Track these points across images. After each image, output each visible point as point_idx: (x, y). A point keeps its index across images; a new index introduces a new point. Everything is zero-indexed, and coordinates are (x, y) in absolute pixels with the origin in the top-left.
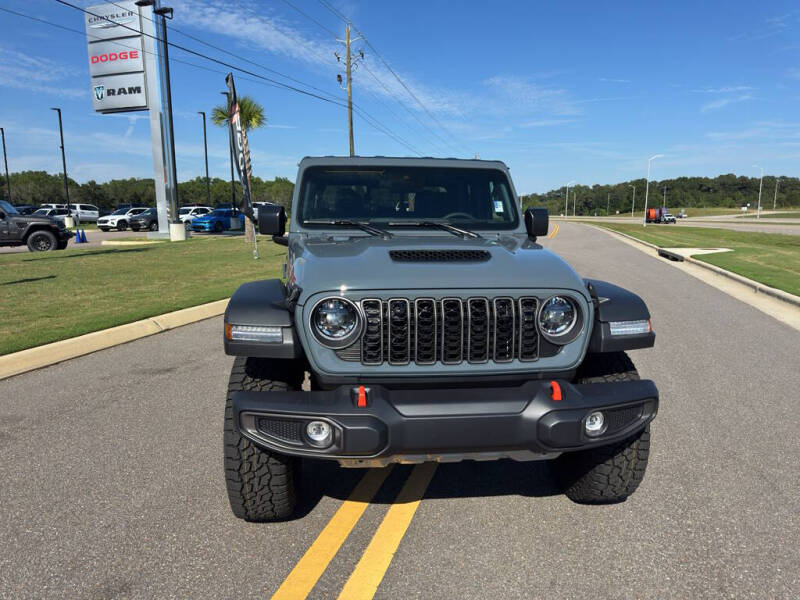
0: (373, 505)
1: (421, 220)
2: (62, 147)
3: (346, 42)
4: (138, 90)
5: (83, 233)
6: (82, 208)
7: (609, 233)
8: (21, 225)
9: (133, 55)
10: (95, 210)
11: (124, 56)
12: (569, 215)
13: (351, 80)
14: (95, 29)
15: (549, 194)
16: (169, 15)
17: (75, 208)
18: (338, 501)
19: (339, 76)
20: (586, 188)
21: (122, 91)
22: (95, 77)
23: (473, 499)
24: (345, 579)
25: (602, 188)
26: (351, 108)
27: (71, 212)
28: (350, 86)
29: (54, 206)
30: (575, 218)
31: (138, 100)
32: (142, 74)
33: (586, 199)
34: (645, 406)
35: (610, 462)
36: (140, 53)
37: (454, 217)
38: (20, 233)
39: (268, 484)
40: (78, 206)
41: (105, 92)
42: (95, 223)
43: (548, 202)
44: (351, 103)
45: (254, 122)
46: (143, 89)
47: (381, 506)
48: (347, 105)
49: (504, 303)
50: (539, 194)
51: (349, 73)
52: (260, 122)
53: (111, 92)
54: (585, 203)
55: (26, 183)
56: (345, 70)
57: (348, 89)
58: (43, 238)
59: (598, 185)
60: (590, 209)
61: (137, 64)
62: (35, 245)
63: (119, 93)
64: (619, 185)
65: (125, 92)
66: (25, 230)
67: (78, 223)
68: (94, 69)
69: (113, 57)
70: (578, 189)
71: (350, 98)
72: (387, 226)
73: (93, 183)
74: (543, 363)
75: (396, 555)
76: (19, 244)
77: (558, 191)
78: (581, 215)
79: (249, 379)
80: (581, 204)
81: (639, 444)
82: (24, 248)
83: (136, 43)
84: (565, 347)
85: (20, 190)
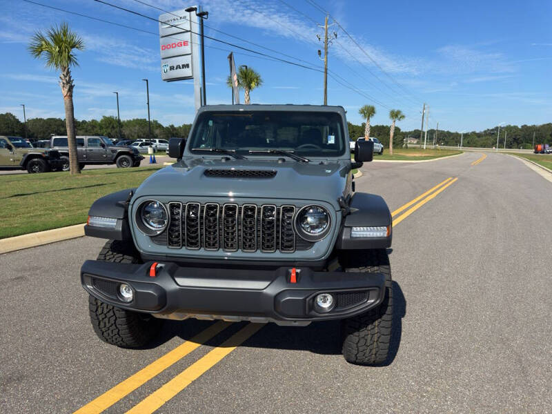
0: (203, 346)
1: (271, 149)
2: (148, 104)
3: (325, 27)
4: (187, 66)
5: (154, 158)
6: (160, 142)
7: (524, 162)
8: (113, 151)
9: (185, 43)
10: (167, 142)
11: (180, 45)
12: (499, 148)
13: (327, 53)
14: (164, 29)
15: (485, 132)
16: (205, 16)
17: (155, 141)
18: (183, 340)
19: (319, 51)
20: (515, 127)
21: (178, 67)
22: (163, 59)
23: (275, 350)
24: (149, 394)
25: (530, 127)
26: (326, 73)
27: (152, 144)
28: (327, 58)
29: (144, 140)
30: (505, 150)
31: (186, 72)
32: (190, 56)
33: (516, 136)
34: (370, 292)
35: (356, 334)
36: (189, 44)
37: (304, 147)
38: (113, 157)
39: (115, 323)
40: (157, 140)
41: (168, 68)
42: (165, 151)
43: (484, 138)
44: (326, 69)
45: (253, 85)
46: (190, 65)
47: (207, 347)
48: (324, 70)
49: (269, 210)
50: (477, 132)
51: (326, 48)
52: (258, 84)
53: (172, 68)
54: (515, 139)
55: (135, 126)
56: (324, 46)
57: (325, 60)
58: (126, 160)
59: (525, 126)
60: (518, 144)
61: (187, 49)
62: (120, 164)
63: (177, 69)
64: (544, 125)
65: (180, 68)
66: (115, 154)
67: (156, 151)
68: (163, 54)
69: (174, 45)
70: (509, 128)
71: (326, 65)
72: (247, 153)
73: (172, 126)
74: (298, 255)
75: (194, 382)
76: (112, 163)
77: (492, 130)
78: (510, 148)
79: (110, 253)
80: (511, 140)
81: (380, 322)
82: (115, 166)
83: (187, 36)
84: (316, 244)
85: (131, 130)
